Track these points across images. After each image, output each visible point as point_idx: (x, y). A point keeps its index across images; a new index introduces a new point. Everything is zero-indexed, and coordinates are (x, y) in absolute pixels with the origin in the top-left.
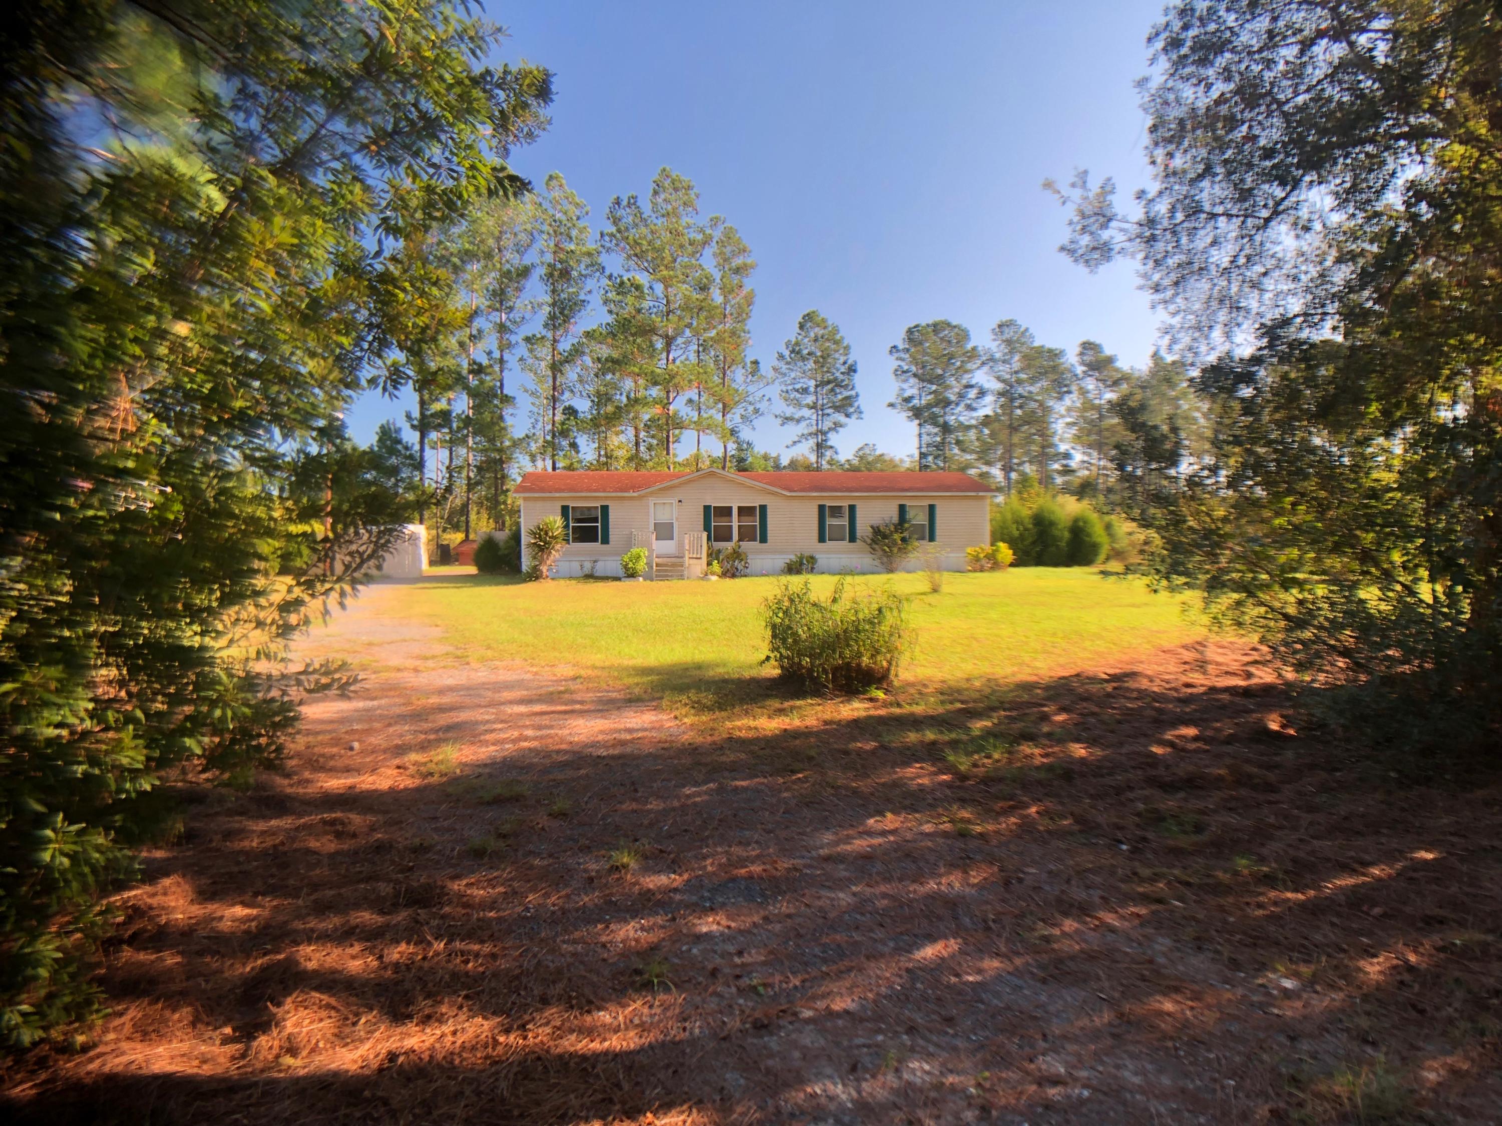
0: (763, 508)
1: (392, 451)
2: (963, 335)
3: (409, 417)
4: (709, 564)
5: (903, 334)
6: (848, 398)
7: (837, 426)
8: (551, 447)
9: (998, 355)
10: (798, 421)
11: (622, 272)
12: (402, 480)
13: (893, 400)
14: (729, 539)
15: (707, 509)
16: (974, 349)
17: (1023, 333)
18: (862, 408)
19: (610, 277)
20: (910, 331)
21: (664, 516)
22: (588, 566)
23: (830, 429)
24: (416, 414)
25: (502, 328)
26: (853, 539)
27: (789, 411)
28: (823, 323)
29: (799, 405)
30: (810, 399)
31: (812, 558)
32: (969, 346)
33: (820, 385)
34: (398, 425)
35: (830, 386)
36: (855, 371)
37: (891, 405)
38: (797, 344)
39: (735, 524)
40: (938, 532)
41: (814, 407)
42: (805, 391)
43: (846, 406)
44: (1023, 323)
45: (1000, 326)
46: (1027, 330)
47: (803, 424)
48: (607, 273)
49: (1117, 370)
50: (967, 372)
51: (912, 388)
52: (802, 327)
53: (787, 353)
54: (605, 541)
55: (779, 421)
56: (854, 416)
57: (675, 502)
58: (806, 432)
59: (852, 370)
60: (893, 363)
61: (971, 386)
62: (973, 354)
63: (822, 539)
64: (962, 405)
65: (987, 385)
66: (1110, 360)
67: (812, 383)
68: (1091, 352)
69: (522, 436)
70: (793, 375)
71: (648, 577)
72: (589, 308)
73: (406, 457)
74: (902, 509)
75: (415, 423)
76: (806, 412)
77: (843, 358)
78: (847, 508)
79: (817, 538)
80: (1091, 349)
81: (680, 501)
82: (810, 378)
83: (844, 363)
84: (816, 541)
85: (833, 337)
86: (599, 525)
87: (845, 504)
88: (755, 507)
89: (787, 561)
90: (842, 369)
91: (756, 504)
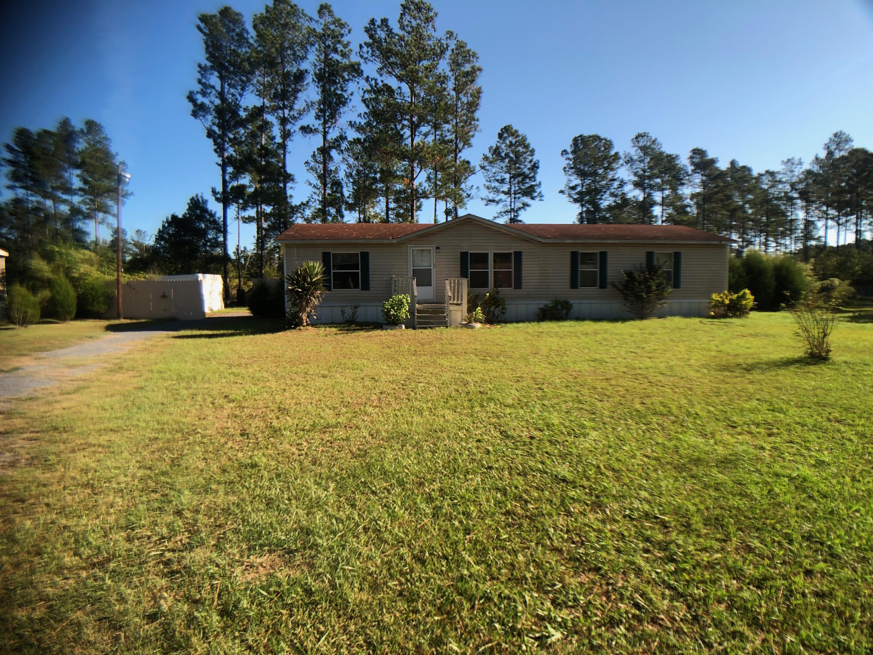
0: (518, 255)
1: (201, 218)
2: (609, 145)
3: (214, 192)
4: (471, 310)
5: (570, 142)
6: (532, 186)
7: (525, 205)
8: (322, 213)
9: (635, 158)
10: (498, 202)
11: (377, 76)
12: (210, 240)
13: (563, 189)
14: (485, 285)
15: (464, 255)
16: (617, 154)
17: (654, 141)
18: (543, 193)
19: (367, 79)
20: (575, 140)
21: (423, 264)
22: (349, 311)
23: (520, 209)
24: (219, 189)
25: (284, 121)
26: (603, 285)
27: (491, 196)
28: (515, 134)
29: (497, 191)
30: (505, 188)
31: (566, 303)
32: (613, 153)
33: (514, 177)
34: (205, 198)
35: (520, 179)
36: (538, 167)
37: (562, 192)
38: (498, 148)
39: (491, 270)
40: (682, 279)
41: (508, 193)
42: (502, 181)
43: (530, 192)
44: (653, 135)
45: (637, 138)
46: (656, 139)
47: (501, 205)
48: (365, 76)
49: (717, 169)
50: (612, 169)
51: (576, 181)
52: (500, 136)
53: (489, 155)
54: (366, 287)
55: (484, 202)
56: (538, 199)
57: (432, 248)
58: (503, 210)
59: (535, 167)
60: (564, 162)
61: (614, 180)
62: (617, 157)
63: (574, 285)
64: (608, 193)
65: (626, 179)
66: (713, 161)
67: (507, 176)
68: (698, 156)
69: (298, 203)
70: (494, 171)
71: (411, 325)
72: (350, 105)
73: (211, 222)
74: (650, 255)
75: (219, 196)
76: (503, 196)
77: (530, 158)
78: (599, 255)
79: (569, 284)
80: (699, 154)
81: (437, 248)
82: (506, 173)
83: (531, 162)
84: (569, 287)
85: (523, 143)
86: (359, 271)
87: (597, 251)
88: (510, 254)
89: (542, 306)
90: (529, 166)
91: (512, 251)
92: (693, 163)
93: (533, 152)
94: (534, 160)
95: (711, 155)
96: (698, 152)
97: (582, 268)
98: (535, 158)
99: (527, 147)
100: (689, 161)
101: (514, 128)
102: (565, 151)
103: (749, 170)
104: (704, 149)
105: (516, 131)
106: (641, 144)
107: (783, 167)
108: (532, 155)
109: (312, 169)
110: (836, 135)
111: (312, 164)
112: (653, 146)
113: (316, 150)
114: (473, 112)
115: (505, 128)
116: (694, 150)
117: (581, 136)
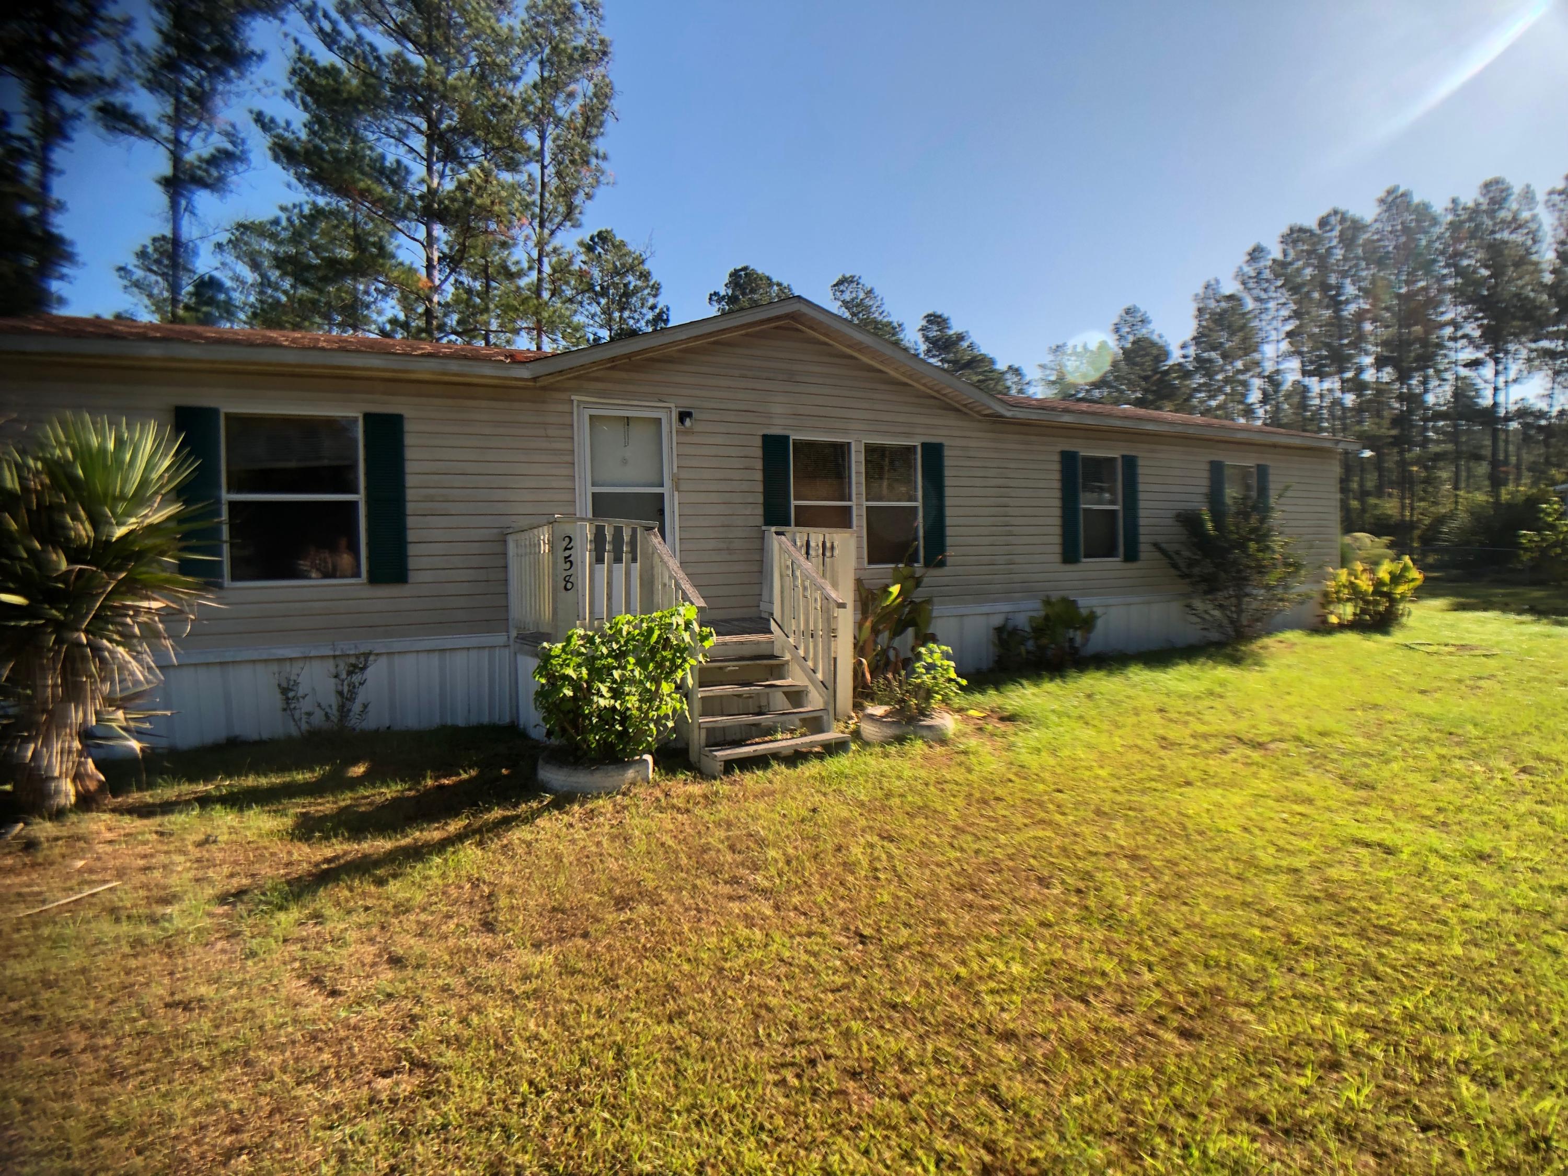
0: (933, 454)
5: (726, 278)
15: (774, 447)
17: (869, 293)
20: (735, 275)
26: (1131, 556)
28: (620, 249)
39: (859, 503)
46: (872, 289)
52: (590, 250)
54: (391, 565)
57: (667, 415)
63: (1070, 552)
74: (1216, 472)
77: (651, 301)
78: (1119, 463)
79: (1058, 549)
80: (938, 324)
81: (683, 416)
82: (601, 326)
83: (653, 308)
84: (1057, 558)
85: (635, 266)
86: (360, 497)
87: (1114, 452)
88: (911, 449)
89: (997, 621)
90: (650, 316)
91: (916, 442)
92: (927, 338)
93: (656, 289)
94: (660, 306)
95: (955, 328)
96: (935, 320)
97: (1088, 503)
98: (662, 301)
99: (645, 276)
100: (920, 335)
101: (618, 238)
102: (716, 294)
103: (992, 362)
104: (946, 316)
105: (623, 244)
106: (847, 296)
107: (1051, 357)
108: (655, 296)
109: (137, 284)
110: (1128, 311)
111: (139, 274)
112: (868, 302)
113: (148, 242)
114: (590, 137)
115: (600, 234)
116: (929, 316)
117: (745, 269)
